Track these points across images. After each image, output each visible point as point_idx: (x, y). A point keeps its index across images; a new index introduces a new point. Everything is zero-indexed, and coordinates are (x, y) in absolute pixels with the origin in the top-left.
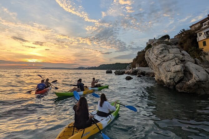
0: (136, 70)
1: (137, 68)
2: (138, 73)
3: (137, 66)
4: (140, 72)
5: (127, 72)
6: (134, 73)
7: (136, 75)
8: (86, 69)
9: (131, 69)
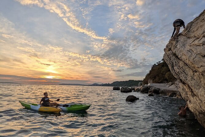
0: (147, 87)
1: (149, 84)
2: (150, 90)
3: (150, 82)
4: (153, 89)
5: (137, 89)
6: (145, 90)
7: (147, 93)
8: (100, 85)
9: (142, 86)
